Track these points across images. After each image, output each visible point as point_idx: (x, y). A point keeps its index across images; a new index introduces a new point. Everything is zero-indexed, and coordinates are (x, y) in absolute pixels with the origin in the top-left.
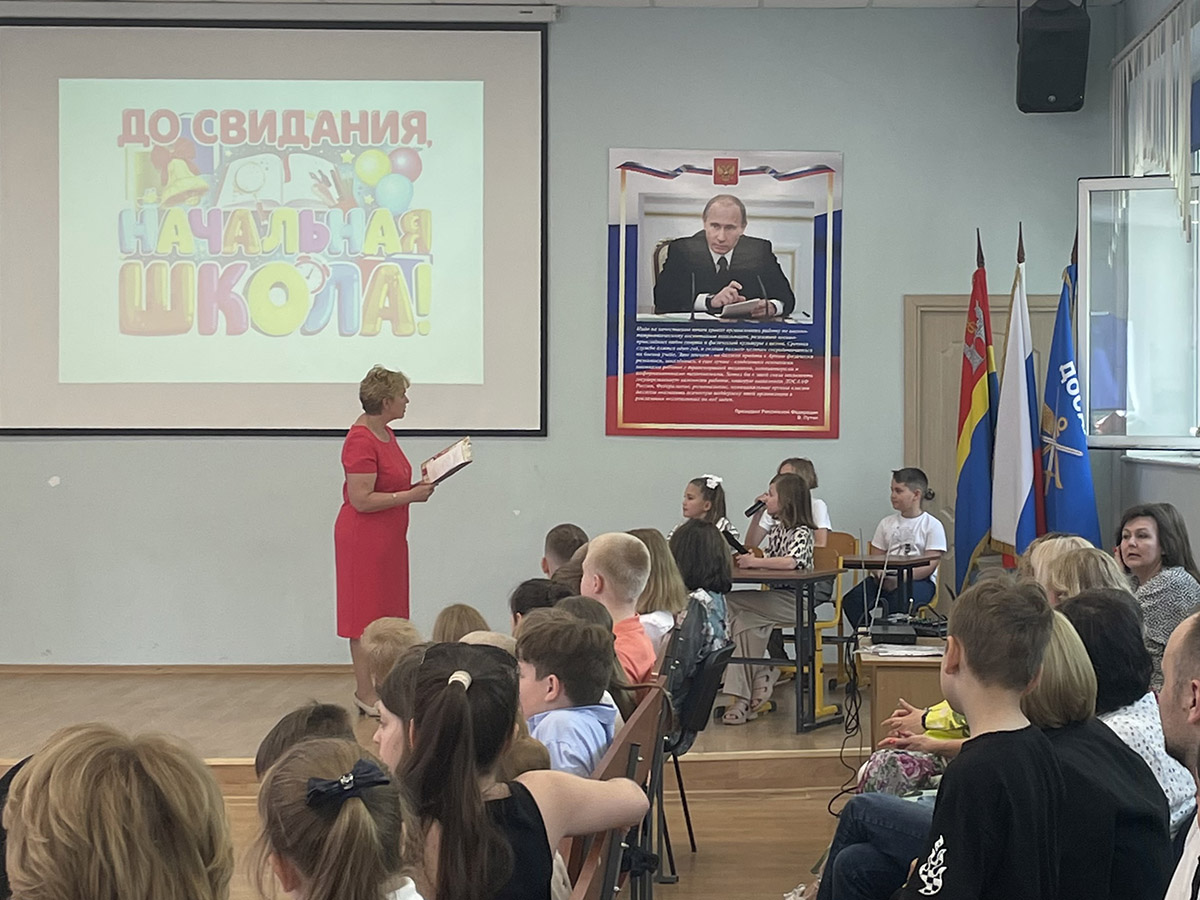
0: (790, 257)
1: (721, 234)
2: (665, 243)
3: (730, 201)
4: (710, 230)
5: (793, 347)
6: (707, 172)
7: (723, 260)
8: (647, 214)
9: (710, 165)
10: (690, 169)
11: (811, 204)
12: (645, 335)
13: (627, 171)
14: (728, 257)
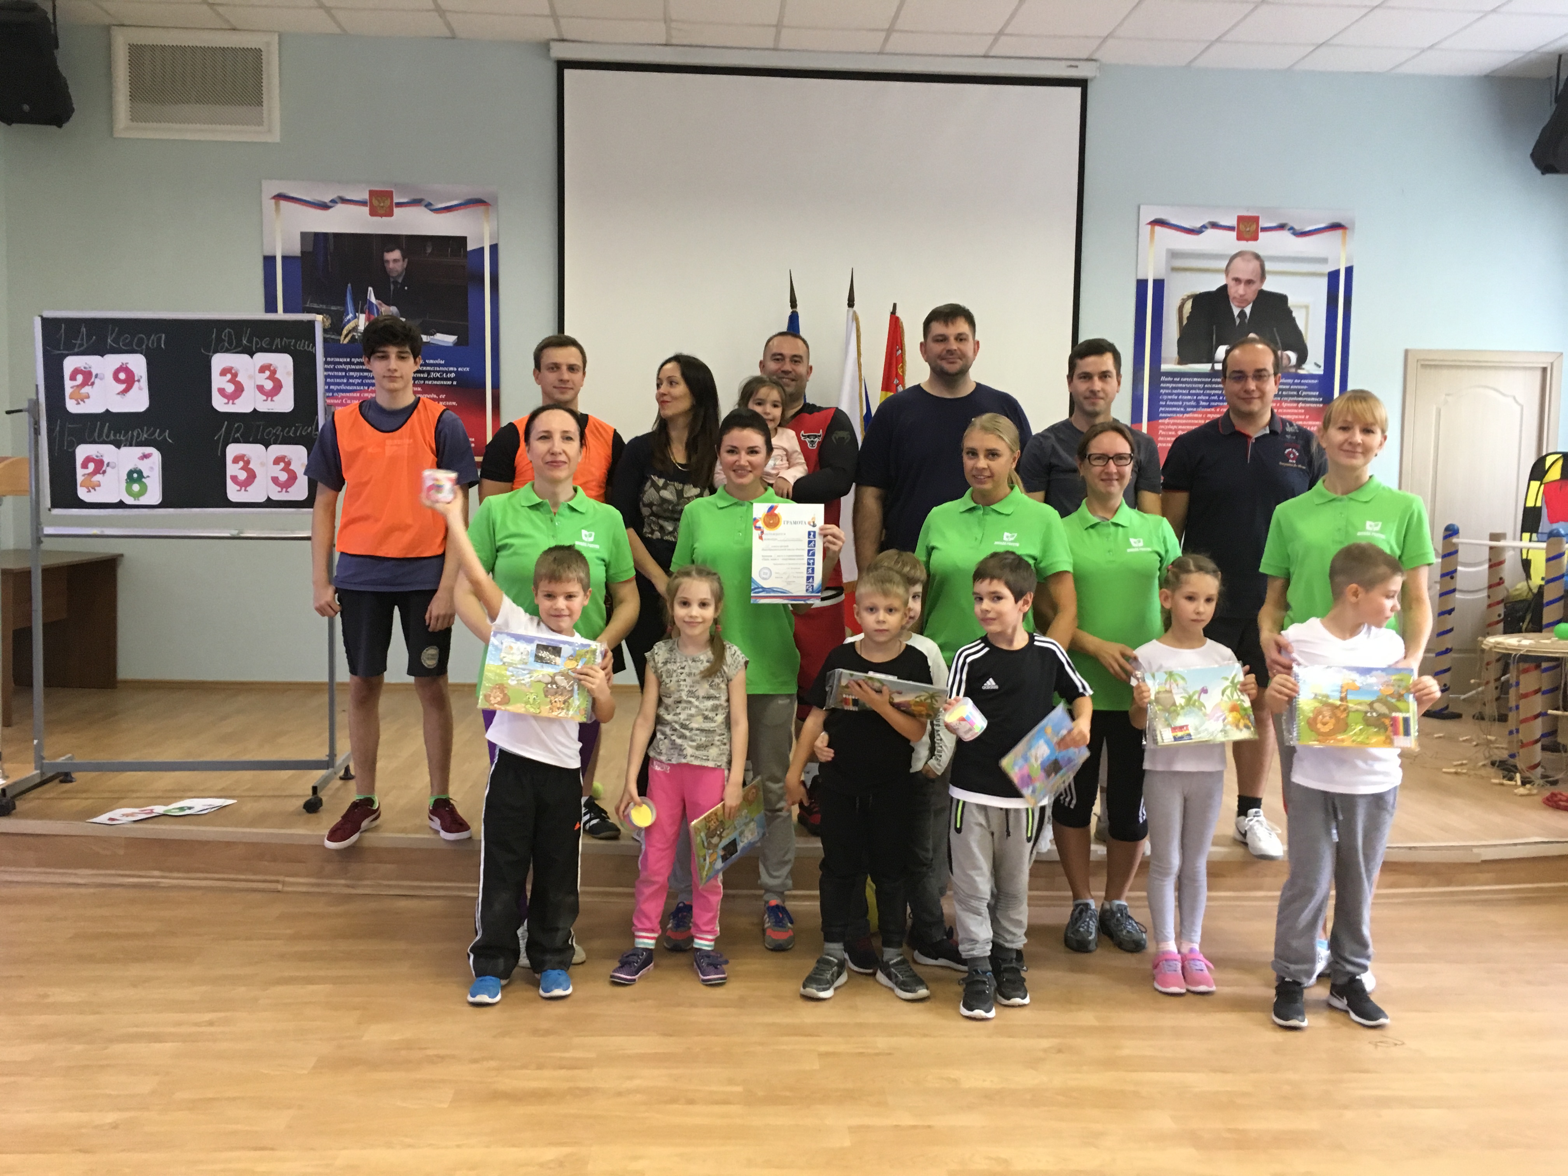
0: (1303, 311)
1: (1241, 289)
2: (1189, 297)
3: (1251, 257)
4: (1231, 284)
5: (1305, 396)
6: (1231, 228)
7: (1242, 314)
8: (1175, 269)
9: (1233, 222)
10: (1214, 225)
11: (1324, 261)
12: (1168, 385)
13: (1158, 229)
14: (1248, 310)
